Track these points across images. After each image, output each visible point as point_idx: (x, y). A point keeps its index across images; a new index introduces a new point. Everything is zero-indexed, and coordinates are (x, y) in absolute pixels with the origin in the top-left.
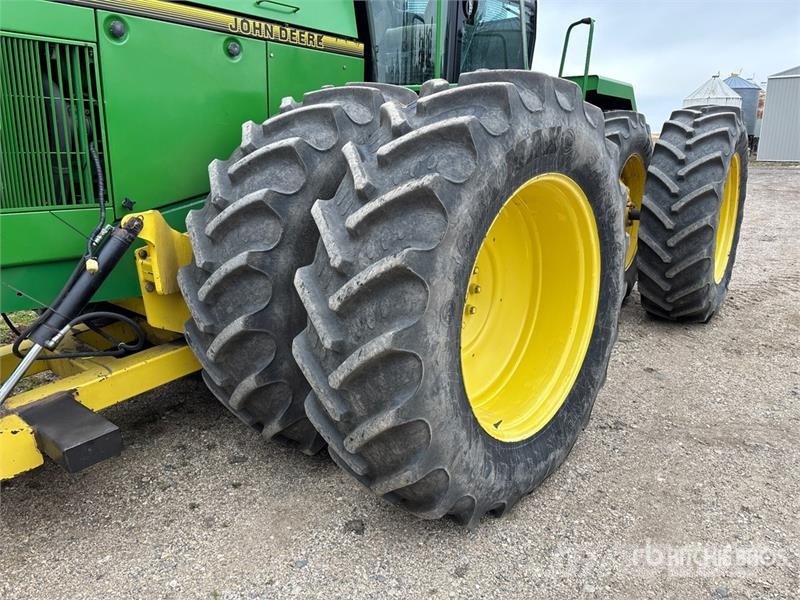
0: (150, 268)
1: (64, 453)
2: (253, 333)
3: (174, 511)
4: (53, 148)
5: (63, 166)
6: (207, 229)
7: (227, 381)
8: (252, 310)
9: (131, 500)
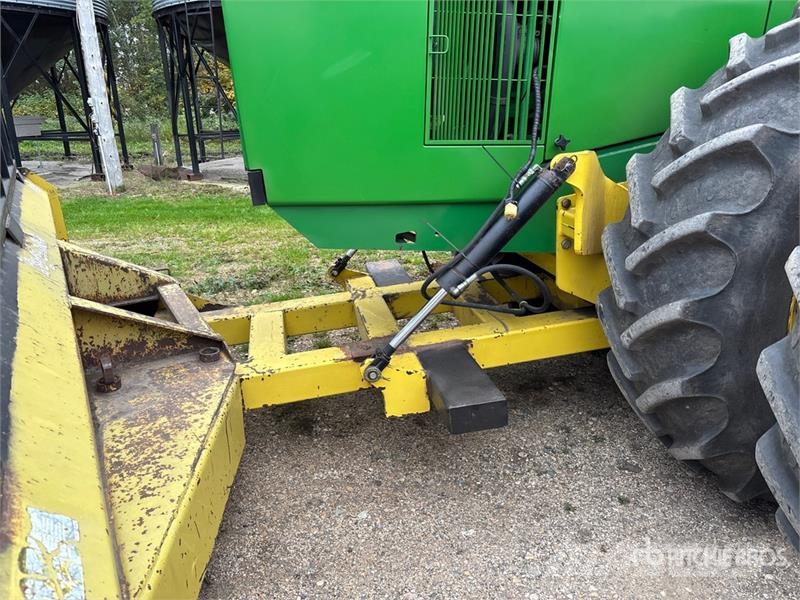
0: (572, 221)
1: (448, 411)
2: (693, 326)
3: (547, 506)
4: (495, 74)
5: (502, 96)
6: (655, 178)
7: (638, 374)
8: (698, 294)
9: (504, 474)
